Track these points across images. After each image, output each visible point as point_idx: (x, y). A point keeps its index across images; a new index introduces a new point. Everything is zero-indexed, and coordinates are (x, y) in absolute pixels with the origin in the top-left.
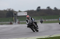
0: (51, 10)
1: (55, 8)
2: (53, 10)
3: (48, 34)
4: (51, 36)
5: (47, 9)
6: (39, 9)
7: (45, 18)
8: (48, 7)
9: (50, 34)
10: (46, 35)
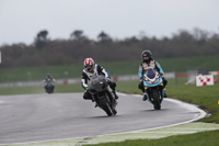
0: (87, 41)
1: (102, 35)
2: (96, 43)
3: (78, 135)
4: (90, 142)
5: (73, 38)
6: (42, 39)
7: (66, 73)
8: (77, 33)
9: (83, 134)
10: (70, 136)
